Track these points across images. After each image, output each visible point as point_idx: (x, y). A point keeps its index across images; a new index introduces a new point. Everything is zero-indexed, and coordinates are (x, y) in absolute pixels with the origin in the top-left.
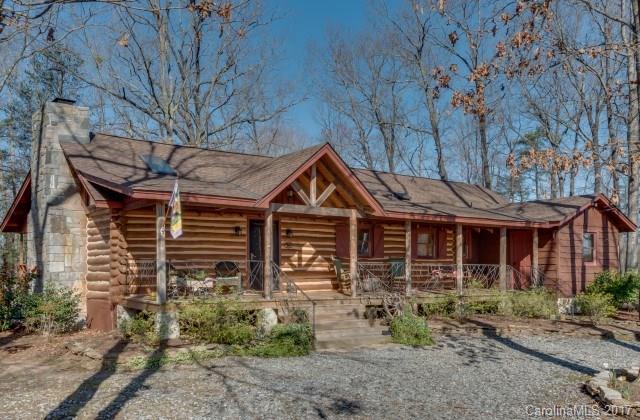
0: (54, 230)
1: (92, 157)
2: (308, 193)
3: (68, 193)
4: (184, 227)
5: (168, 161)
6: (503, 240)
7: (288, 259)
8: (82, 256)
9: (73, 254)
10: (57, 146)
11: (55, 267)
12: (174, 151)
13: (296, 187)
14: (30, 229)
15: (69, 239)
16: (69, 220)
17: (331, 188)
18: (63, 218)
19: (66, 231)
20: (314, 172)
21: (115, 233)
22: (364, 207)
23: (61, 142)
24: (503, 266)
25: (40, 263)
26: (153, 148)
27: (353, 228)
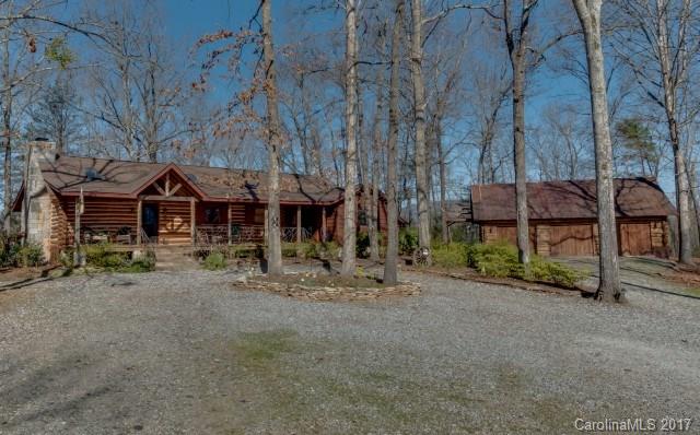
0: (33, 211)
1: (55, 171)
2: (164, 189)
3: (44, 191)
4: (85, 208)
5: (100, 172)
6: (299, 213)
7: (165, 225)
8: (49, 225)
9: (43, 224)
10: (37, 165)
11: (33, 231)
12: (108, 164)
13: (156, 185)
14: (23, 211)
15: (41, 216)
16: (41, 205)
17: (179, 186)
18: (38, 204)
19: (40, 211)
20: (168, 177)
21: (62, 212)
22: (198, 197)
23: (40, 162)
24: (299, 228)
25: (27, 230)
26: (95, 163)
27: (193, 209)
